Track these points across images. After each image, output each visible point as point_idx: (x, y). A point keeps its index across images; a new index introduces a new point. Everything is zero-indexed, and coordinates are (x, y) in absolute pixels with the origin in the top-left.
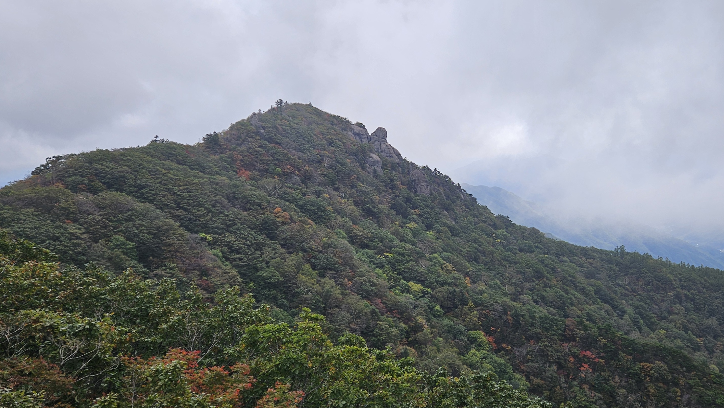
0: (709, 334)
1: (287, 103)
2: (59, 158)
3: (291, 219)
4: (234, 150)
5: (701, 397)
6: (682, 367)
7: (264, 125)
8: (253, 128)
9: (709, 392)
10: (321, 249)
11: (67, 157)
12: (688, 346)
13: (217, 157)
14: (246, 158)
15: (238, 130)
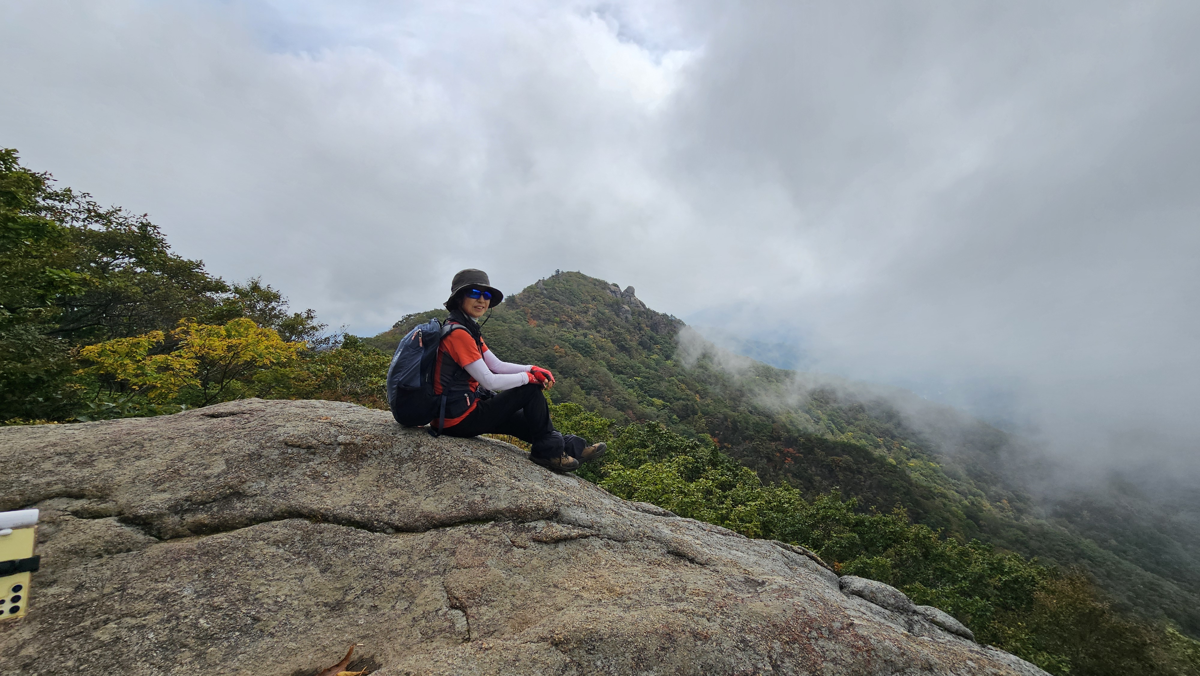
0: (887, 435)
1: (562, 272)
2: (410, 316)
3: (566, 353)
4: (525, 306)
5: (880, 482)
6: (864, 460)
7: (546, 287)
8: (538, 290)
9: (886, 479)
10: (587, 374)
11: (415, 315)
12: (870, 445)
13: (514, 312)
14: (534, 311)
15: (528, 292)
